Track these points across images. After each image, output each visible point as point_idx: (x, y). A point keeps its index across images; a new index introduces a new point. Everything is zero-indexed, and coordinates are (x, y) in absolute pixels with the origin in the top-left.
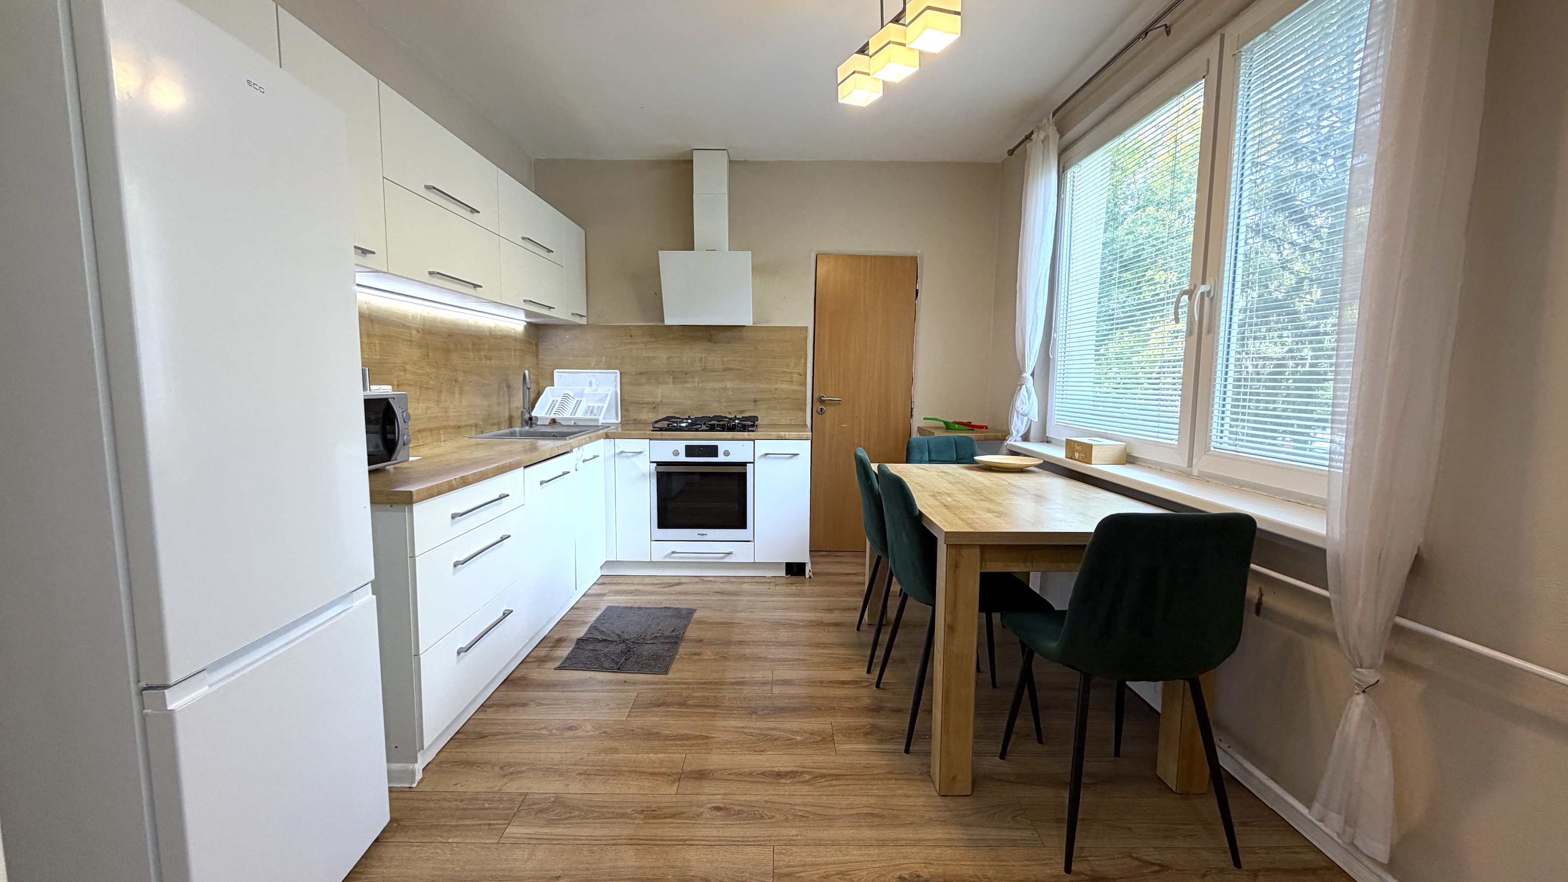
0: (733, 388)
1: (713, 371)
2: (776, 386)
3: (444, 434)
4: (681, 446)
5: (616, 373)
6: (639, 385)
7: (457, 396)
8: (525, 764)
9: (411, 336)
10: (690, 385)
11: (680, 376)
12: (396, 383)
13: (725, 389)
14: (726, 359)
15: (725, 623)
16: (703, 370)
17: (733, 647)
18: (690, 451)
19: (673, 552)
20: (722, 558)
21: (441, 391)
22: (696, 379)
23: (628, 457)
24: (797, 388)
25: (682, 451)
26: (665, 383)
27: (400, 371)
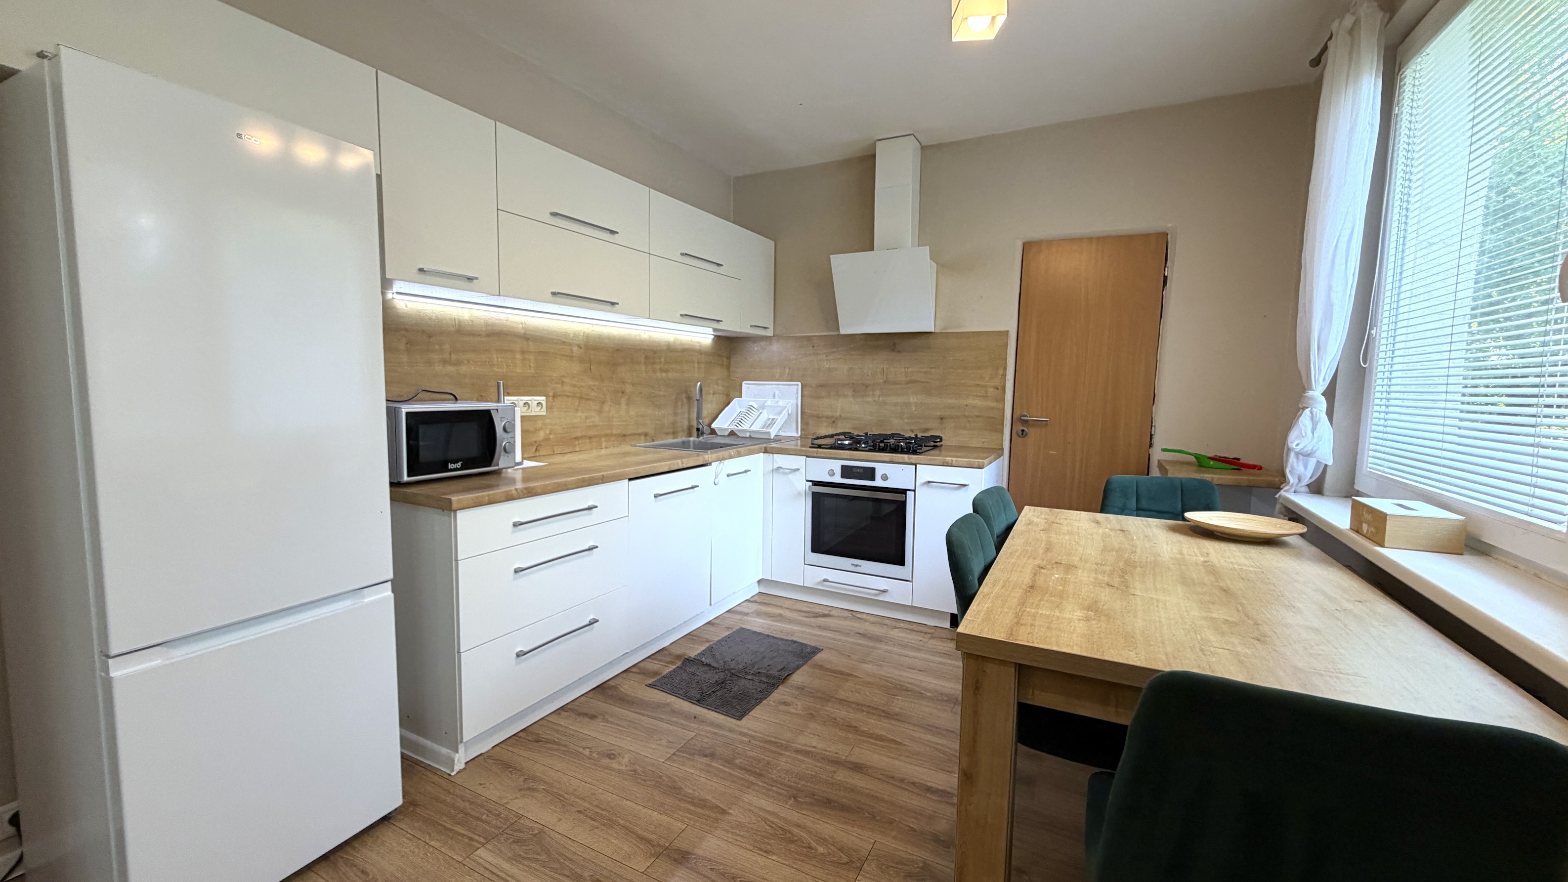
0: (916, 403)
1: (896, 383)
2: (965, 402)
3: (606, 441)
4: (836, 465)
5: (798, 385)
6: (819, 397)
7: (624, 407)
8: (545, 782)
9: (572, 351)
10: (869, 399)
11: (860, 389)
12: (551, 394)
13: (907, 405)
14: (910, 370)
15: (842, 673)
16: (885, 382)
17: (830, 704)
18: (847, 472)
19: (825, 580)
20: (876, 595)
21: (604, 402)
22: (877, 393)
23: (786, 474)
24: (994, 404)
25: (838, 472)
26: (845, 396)
27: (557, 383)
